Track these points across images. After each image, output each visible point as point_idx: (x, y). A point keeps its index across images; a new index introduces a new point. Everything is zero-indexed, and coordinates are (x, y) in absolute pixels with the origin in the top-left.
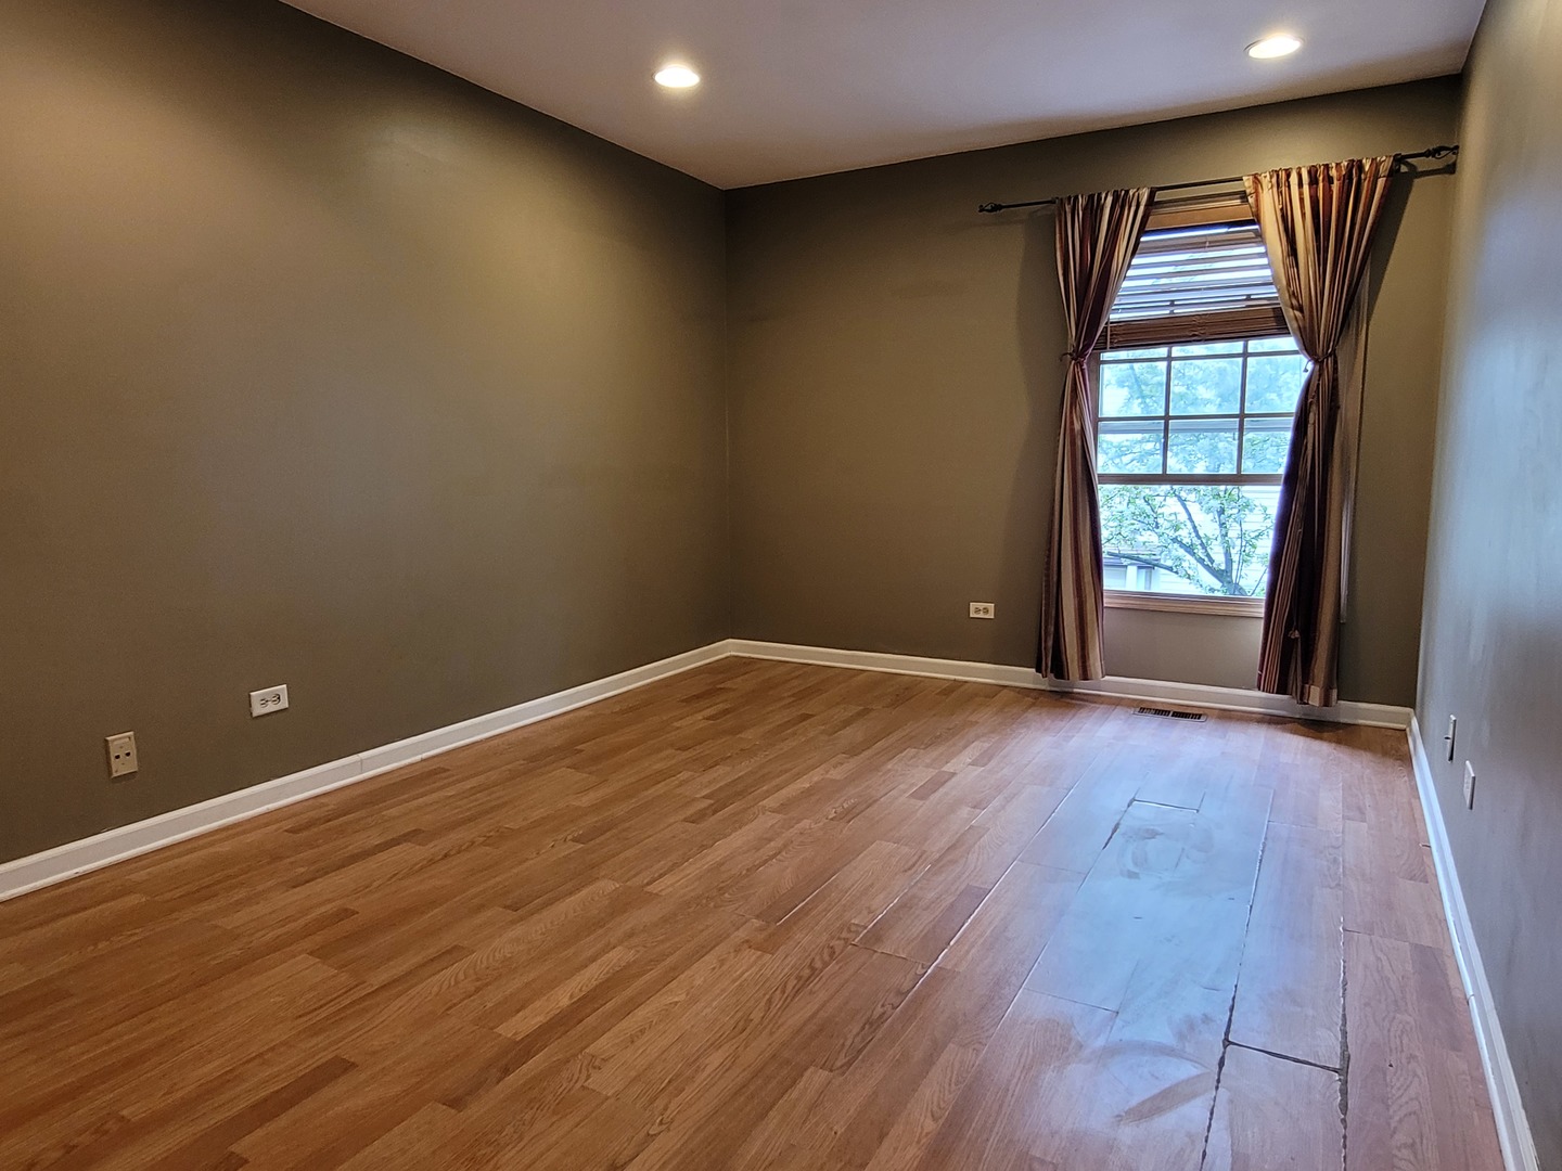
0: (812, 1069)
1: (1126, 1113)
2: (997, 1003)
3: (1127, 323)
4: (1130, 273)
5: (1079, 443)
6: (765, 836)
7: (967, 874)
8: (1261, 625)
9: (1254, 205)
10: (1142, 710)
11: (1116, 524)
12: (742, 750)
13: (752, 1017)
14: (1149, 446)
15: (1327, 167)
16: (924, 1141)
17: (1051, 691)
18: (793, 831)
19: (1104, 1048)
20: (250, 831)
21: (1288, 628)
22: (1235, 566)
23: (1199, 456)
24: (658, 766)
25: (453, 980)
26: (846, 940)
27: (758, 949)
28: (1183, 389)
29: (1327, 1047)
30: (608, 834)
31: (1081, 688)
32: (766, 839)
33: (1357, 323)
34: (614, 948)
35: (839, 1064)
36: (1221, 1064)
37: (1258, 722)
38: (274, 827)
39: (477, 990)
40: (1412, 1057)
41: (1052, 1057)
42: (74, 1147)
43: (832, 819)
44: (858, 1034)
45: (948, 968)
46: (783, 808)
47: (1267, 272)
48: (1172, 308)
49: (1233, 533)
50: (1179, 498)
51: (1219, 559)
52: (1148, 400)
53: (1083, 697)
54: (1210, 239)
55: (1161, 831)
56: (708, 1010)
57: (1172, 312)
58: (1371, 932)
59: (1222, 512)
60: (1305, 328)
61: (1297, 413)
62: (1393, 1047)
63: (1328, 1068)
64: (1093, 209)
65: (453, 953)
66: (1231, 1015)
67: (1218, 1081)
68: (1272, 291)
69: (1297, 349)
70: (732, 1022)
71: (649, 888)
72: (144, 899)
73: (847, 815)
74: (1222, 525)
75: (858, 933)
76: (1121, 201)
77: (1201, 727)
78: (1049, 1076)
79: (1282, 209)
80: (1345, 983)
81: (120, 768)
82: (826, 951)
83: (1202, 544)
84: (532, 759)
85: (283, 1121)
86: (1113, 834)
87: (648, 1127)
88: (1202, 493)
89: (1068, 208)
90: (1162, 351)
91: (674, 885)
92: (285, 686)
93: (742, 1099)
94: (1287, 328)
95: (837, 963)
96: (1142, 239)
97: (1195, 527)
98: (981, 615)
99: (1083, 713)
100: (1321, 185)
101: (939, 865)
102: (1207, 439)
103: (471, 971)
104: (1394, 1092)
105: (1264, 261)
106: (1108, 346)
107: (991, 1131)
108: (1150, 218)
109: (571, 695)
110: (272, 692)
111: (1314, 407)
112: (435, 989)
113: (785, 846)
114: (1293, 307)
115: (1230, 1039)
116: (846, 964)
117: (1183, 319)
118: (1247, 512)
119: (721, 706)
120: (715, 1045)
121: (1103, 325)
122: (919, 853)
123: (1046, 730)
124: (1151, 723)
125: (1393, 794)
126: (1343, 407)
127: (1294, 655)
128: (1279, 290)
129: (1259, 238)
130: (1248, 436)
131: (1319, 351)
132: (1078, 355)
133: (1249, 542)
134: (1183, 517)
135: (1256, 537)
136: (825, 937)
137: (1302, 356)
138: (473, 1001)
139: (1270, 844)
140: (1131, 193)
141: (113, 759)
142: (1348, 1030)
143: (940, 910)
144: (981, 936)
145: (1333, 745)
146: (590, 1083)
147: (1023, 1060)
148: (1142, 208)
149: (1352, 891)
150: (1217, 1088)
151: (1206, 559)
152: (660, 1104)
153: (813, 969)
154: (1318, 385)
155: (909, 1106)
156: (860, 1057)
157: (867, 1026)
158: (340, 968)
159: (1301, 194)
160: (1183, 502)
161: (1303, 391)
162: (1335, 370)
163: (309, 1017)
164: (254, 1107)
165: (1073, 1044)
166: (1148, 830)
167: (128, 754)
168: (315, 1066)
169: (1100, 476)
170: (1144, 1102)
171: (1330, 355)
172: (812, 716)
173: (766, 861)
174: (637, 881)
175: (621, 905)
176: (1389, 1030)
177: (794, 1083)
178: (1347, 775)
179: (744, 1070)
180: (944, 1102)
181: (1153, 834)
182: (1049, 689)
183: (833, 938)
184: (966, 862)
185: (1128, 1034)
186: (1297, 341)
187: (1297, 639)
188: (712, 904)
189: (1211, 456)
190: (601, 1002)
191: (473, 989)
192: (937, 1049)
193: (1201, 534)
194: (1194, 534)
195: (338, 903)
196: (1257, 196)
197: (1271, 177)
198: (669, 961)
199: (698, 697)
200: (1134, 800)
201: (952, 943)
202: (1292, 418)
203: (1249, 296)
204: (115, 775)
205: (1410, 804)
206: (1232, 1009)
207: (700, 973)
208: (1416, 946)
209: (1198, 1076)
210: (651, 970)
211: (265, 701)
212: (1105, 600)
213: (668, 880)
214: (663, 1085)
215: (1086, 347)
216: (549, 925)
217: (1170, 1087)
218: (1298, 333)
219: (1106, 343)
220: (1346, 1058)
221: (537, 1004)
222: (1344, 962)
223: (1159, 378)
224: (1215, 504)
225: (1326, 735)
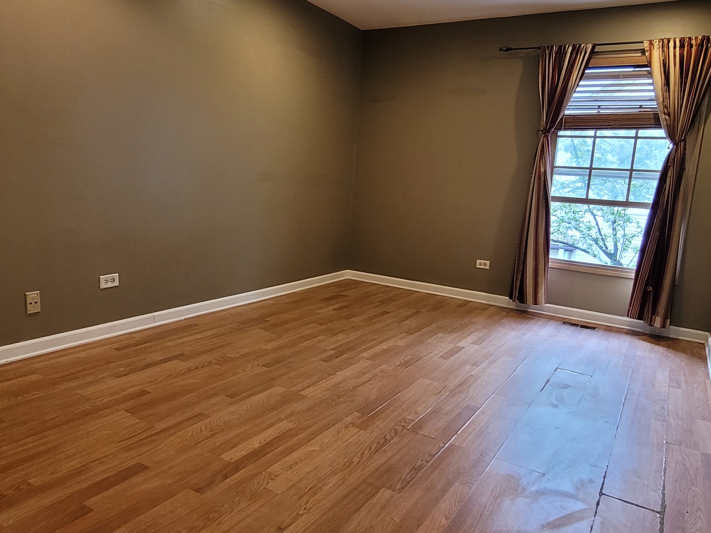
0: (384, 489)
1: (546, 524)
2: (481, 465)
3: (574, 116)
4: (578, 89)
5: (542, 178)
6: (362, 371)
7: (468, 399)
8: (632, 282)
9: (648, 57)
10: (564, 323)
11: (557, 225)
12: (352, 327)
13: (353, 460)
14: (579, 184)
15: (690, 38)
16: (440, 529)
17: (516, 310)
18: (377, 370)
19: (537, 491)
20: (95, 347)
21: (647, 285)
22: (619, 252)
23: (605, 191)
24: (308, 332)
25: (199, 430)
26: (404, 426)
27: (357, 428)
28: (599, 155)
29: (654, 500)
30: (281, 364)
31: (533, 309)
32: (363, 373)
33: (699, 124)
34: (283, 421)
35: (398, 487)
36: (598, 504)
37: (626, 334)
38: (108, 347)
39: (211, 436)
40: (699, 509)
41: (509, 493)
42: (5, 496)
43: (398, 366)
44: (408, 474)
45: (456, 445)
46: (372, 358)
47: (653, 94)
48: (599, 110)
49: (620, 234)
50: (592, 213)
51: (611, 248)
52: (580, 160)
53: (534, 314)
54: (623, 74)
55: (571, 385)
56: (330, 456)
57: (598, 112)
58: (680, 445)
59: (614, 222)
60: (670, 125)
61: (662, 171)
62: (689, 503)
63: (654, 511)
64: (561, 53)
65: (200, 416)
66: (604, 480)
67: (596, 512)
68: (654, 104)
69: (665, 136)
70: (344, 462)
71: (302, 393)
72: (41, 377)
73: (406, 364)
74: (614, 229)
75: (410, 424)
76: (576, 50)
77: (595, 334)
78: (507, 503)
79: (663, 60)
80: (665, 469)
81: (31, 310)
82: (393, 431)
83: (602, 239)
84: (243, 323)
85: (111, 492)
86: (546, 384)
87: (298, 510)
88: (605, 211)
89: (547, 52)
90: (591, 133)
91: (316, 392)
92: (118, 274)
93: (347, 500)
94: (661, 125)
95: (398, 438)
96: (586, 71)
97: (599, 229)
98: (482, 267)
99: (533, 322)
100: (686, 48)
101: (453, 393)
102: (611, 183)
103: (209, 427)
104: (688, 525)
105: (651, 88)
106: (563, 128)
107: (476, 527)
108: (592, 60)
109: (264, 292)
110: (110, 276)
111: (671, 168)
112: (190, 434)
113: (373, 377)
114: (664, 113)
115: (603, 492)
116: (403, 438)
117: (605, 116)
118: (628, 223)
119: (341, 304)
120: (334, 473)
121: (561, 117)
122: (443, 386)
123: (513, 329)
124: (568, 331)
125: (696, 376)
126: (687, 169)
127: (648, 300)
128: (658, 104)
129: (650, 75)
130: (633, 182)
131: (677, 138)
132: (546, 132)
133: (628, 239)
134: (593, 223)
135: (632, 237)
136: (392, 424)
137: (667, 140)
138: (209, 441)
139: (629, 396)
140: (582, 46)
141: (28, 304)
142: (665, 492)
143: (453, 415)
144: (474, 430)
145: (666, 348)
146: (269, 487)
147: (494, 493)
148: (587, 54)
149: (671, 424)
150: (595, 516)
151: (604, 247)
152: (305, 499)
153: (386, 440)
154: (675, 156)
155: (434, 511)
156: (409, 485)
157: (413, 471)
158: (141, 419)
159: (675, 52)
160: (594, 216)
161: (666, 159)
162: (685, 149)
163: (125, 442)
164: (96, 484)
165: (520, 488)
166: (564, 384)
167: (36, 303)
168: (127, 467)
169: (552, 197)
170: (557, 520)
171: (683, 141)
172: (389, 313)
173: (363, 384)
174: (295, 389)
175: (285, 400)
176: (687, 495)
177: (374, 495)
178: (672, 364)
179: (349, 486)
180: (452, 511)
181: (567, 387)
182: (515, 308)
183: (396, 425)
184: (468, 392)
185: (549, 485)
186: (666, 132)
187: (651, 291)
188: (334, 404)
189: (612, 191)
190: (276, 447)
191: (209, 435)
192: (449, 484)
193: (603, 234)
194: (598, 233)
195: (140, 387)
196: (651, 52)
197: (659, 42)
198: (311, 430)
199: (330, 298)
200: (558, 368)
201: (459, 433)
202: (659, 173)
203: (641, 106)
204: (29, 312)
205: (705, 382)
206: (604, 477)
207: (326, 437)
208: (704, 454)
209: (585, 509)
210: (302, 433)
211: (107, 281)
212: (549, 263)
213: (311, 389)
214: (306, 491)
215: (551, 127)
216: (249, 407)
217: (571, 513)
218: (666, 127)
219: (561, 126)
220: (664, 506)
221: (242, 445)
222: (665, 458)
223: (588, 148)
224: (612, 217)
225: (661, 343)
